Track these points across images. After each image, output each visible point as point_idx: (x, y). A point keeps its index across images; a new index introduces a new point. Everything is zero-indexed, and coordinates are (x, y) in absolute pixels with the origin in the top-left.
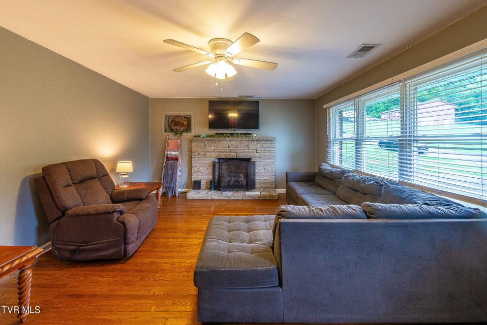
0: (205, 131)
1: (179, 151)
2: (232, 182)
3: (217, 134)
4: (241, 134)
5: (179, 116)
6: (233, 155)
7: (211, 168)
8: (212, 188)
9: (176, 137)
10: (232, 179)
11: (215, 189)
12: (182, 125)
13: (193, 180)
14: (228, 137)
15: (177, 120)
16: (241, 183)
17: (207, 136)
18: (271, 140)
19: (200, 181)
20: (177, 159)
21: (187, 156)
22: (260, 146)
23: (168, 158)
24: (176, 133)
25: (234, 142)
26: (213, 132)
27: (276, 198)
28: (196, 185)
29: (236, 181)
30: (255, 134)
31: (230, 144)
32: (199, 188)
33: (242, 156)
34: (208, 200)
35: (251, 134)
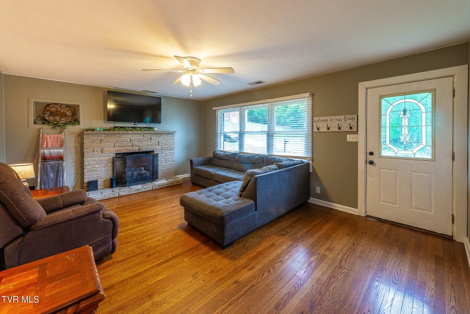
0: (101, 124)
1: (64, 148)
2: (135, 176)
3: (115, 127)
4: (144, 128)
5: (57, 104)
6: (136, 149)
7: (110, 165)
8: (114, 185)
9: (55, 131)
10: (135, 173)
11: (117, 185)
12: (64, 115)
13: (86, 180)
14: (131, 130)
15: (54, 109)
16: (144, 176)
17: (104, 130)
18: (172, 133)
19: (97, 181)
20: (61, 158)
21: (74, 154)
22: (161, 139)
23: (45, 159)
24: (56, 125)
25: (137, 136)
26: (111, 125)
27: (181, 183)
28: (93, 185)
29: (139, 174)
30: (157, 128)
31: (132, 138)
32: (96, 188)
33: (144, 149)
34: (114, 198)
35: (152, 128)
